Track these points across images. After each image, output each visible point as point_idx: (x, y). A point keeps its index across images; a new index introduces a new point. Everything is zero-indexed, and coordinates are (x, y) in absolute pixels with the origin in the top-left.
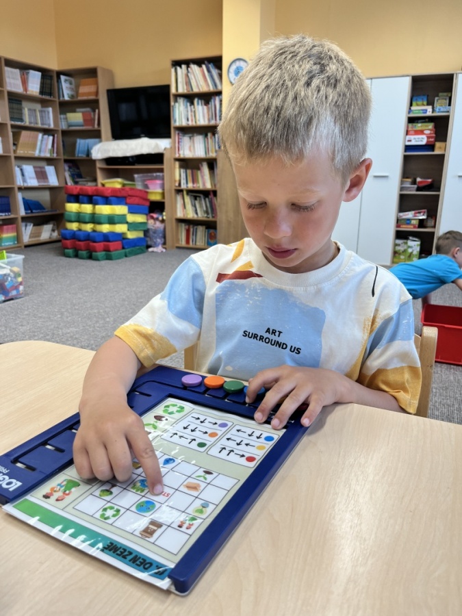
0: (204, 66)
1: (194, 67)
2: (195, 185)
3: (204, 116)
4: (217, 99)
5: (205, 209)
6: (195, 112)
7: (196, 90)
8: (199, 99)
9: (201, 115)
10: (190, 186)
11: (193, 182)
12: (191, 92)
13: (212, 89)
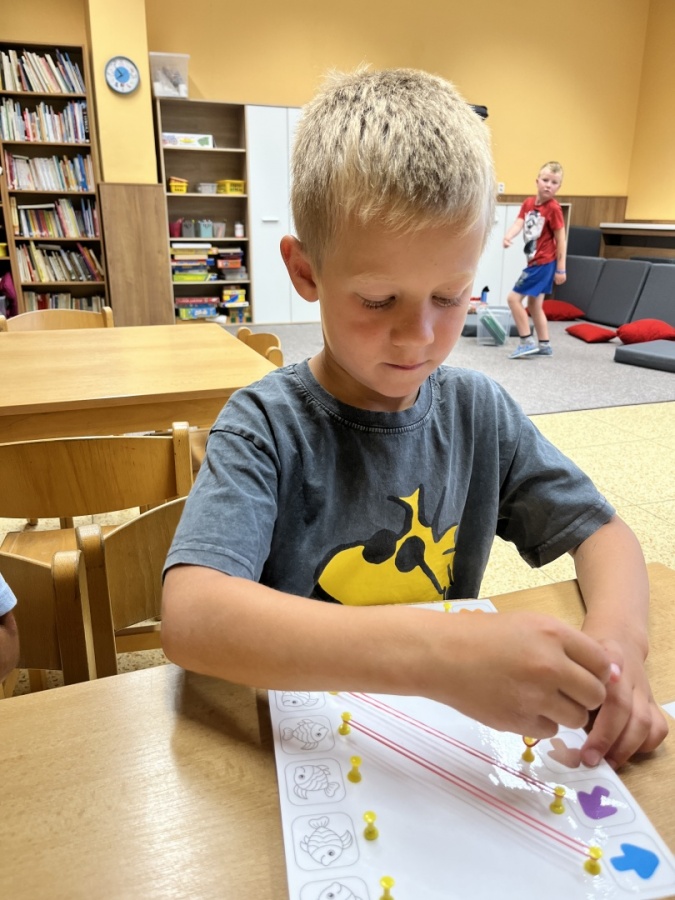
0: (48, 57)
1: (32, 58)
2: (44, 233)
3: (54, 131)
4: (76, 105)
5: (70, 268)
6: (40, 122)
7: (37, 90)
8: (45, 104)
9: (50, 127)
10: (36, 234)
11: (41, 230)
12: (29, 92)
13: (65, 92)
